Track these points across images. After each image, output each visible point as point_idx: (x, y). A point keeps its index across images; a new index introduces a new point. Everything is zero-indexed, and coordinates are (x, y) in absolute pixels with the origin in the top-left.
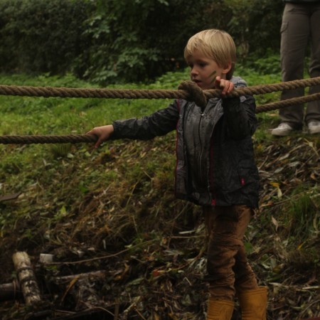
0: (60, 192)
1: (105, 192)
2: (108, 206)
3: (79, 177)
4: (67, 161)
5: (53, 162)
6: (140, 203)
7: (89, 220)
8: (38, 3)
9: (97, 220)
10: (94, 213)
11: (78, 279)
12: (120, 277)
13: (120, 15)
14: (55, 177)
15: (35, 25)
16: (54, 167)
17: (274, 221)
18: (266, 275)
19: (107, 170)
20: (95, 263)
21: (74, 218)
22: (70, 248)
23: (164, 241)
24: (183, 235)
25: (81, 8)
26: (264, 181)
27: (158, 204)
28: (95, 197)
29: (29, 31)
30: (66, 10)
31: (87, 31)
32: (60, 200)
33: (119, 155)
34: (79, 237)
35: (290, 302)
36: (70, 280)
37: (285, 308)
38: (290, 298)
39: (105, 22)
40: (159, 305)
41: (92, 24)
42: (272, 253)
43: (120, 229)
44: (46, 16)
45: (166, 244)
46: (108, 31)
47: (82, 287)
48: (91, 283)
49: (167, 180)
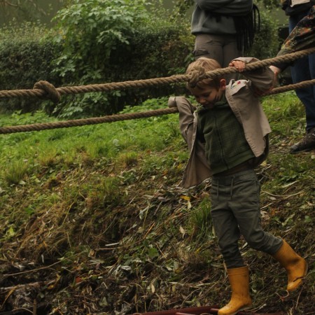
0: (11, 216)
1: (47, 213)
2: (48, 225)
3: (28, 202)
4: (19, 188)
5: (7, 189)
6: (74, 221)
7: (32, 238)
8: (11, 46)
9: (39, 237)
10: (37, 232)
11: (16, 289)
12: (52, 286)
13: (85, 55)
14: (8, 202)
15: (9, 66)
16: (8, 193)
17: (182, 230)
18: (168, 276)
19: (53, 194)
20: (35, 276)
21: (20, 237)
22: (13, 263)
23: (92, 253)
24: (108, 247)
25: (51, 49)
26: (179, 196)
27: (90, 221)
28: (38, 218)
29: (4, 72)
30: (37, 51)
31: (54, 70)
32: (11, 223)
33: (65, 180)
34: (22, 254)
35: (184, 297)
36: (9, 290)
37: (180, 303)
38: (184, 294)
39: (71, 61)
40: (79, 307)
41: (58, 63)
42: (176, 257)
43: (56, 244)
44: (19, 58)
45: (93, 256)
46: (73, 70)
47: (19, 296)
48: (27, 292)
49: (98, 199)
